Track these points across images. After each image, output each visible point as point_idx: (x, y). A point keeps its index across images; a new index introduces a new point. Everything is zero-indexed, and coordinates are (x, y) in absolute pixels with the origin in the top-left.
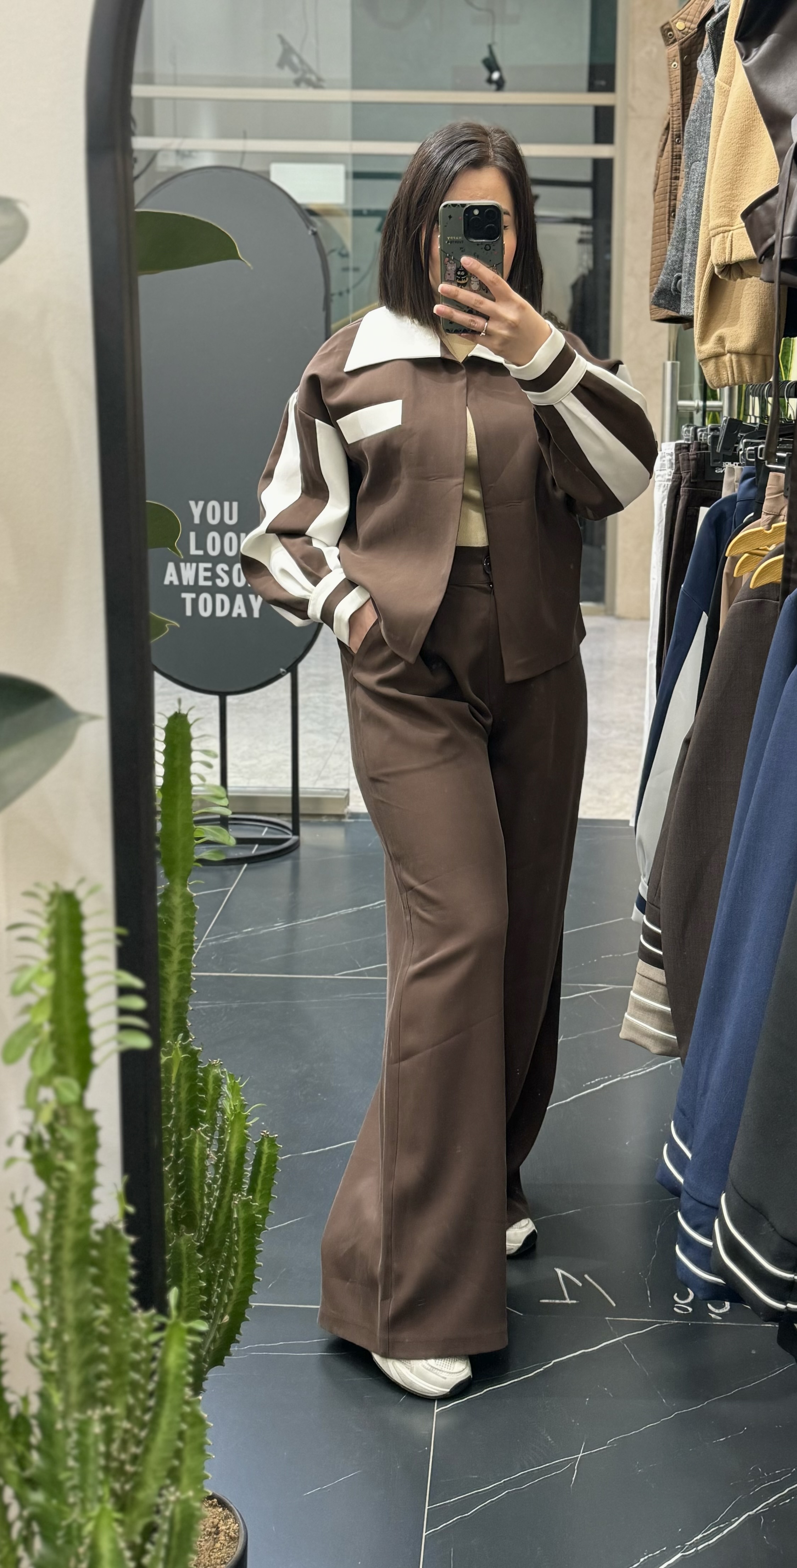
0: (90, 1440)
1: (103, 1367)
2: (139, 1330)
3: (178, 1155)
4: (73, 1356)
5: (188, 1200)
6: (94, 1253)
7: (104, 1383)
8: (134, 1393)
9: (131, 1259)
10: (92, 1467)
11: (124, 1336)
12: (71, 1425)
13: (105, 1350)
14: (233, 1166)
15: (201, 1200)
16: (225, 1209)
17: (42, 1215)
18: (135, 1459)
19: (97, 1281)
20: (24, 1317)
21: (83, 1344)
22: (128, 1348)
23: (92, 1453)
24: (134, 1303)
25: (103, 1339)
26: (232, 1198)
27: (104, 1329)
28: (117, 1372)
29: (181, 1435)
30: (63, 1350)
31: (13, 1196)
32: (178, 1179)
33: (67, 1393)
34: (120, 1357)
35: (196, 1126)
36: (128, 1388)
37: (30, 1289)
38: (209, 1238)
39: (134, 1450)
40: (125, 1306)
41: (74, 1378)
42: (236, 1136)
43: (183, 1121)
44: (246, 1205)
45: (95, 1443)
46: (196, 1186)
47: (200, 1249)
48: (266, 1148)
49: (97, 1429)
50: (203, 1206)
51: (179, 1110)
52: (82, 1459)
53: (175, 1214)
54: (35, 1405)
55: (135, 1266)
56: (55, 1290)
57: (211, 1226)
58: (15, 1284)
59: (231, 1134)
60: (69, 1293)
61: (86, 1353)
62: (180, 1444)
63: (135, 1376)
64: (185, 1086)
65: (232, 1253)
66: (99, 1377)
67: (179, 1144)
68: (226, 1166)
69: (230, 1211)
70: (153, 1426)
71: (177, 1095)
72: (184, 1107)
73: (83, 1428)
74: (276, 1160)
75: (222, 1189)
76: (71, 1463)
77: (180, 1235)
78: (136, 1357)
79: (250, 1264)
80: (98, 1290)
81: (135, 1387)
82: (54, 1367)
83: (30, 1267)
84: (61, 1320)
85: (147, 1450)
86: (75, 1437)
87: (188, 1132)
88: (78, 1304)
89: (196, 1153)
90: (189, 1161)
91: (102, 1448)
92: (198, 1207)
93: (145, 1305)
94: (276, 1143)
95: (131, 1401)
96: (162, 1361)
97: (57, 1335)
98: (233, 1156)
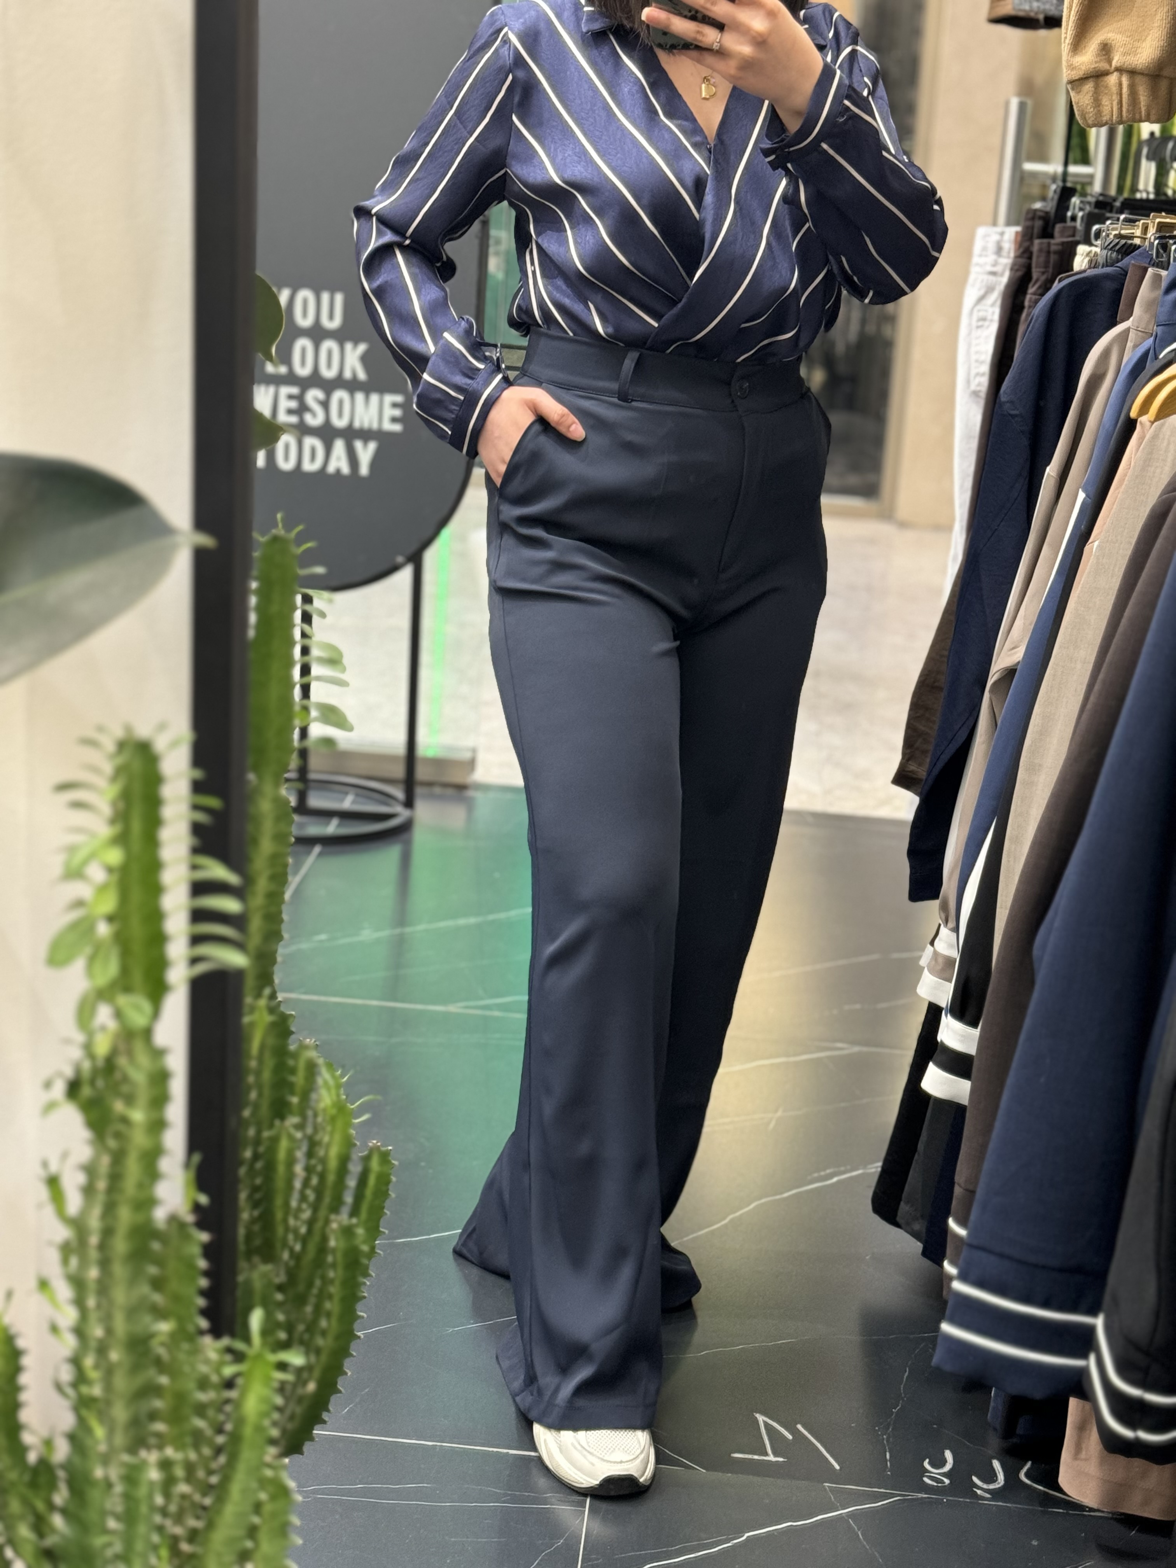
0: (142, 1492)
1: (158, 1404)
2: (207, 1361)
3: (256, 1157)
4: (121, 1382)
5: (266, 1220)
6: (156, 1246)
7: (160, 1427)
8: (196, 1446)
9: (202, 1264)
10: (142, 1529)
11: (187, 1369)
12: (114, 1473)
13: (164, 1380)
14: (331, 1178)
15: (285, 1221)
16: (316, 1238)
17: (88, 1191)
18: (193, 1536)
19: (157, 1284)
20: (54, 1329)
21: (136, 1368)
22: (191, 1385)
23: (144, 1509)
24: (204, 1323)
25: (159, 1365)
26: (327, 1222)
27: (162, 1351)
28: (175, 1417)
29: (257, 1508)
30: (109, 1372)
31: (45, 1164)
32: (255, 1189)
33: (111, 1432)
34: (180, 1398)
35: (282, 1117)
36: (188, 1440)
37: (64, 1291)
38: (292, 1275)
39: (192, 1523)
40: (191, 1328)
41: (120, 1413)
42: (337, 1137)
43: (265, 1110)
44: (348, 1232)
45: (150, 1496)
46: (279, 1201)
47: (280, 1288)
48: (375, 1164)
49: (154, 1475)
50: (287, 1229)
51: (260, 1095)
52: (129, 1517)
53: (249, 1237)
54: (62, 1451)
55: (207, 1274)
56: (103, 1288)
57: (297, 1257)
58: (43, 1284)
59: (332, 1134)
60: (120, 1295)
61: (140, 1380)
62: (256, 1520)
63: (200, 1423)
64: (270, 1063)
65: (323, 1295)
66: (153, 1416)
67: (257, 1142)
68: (322, 1177)
69: (324, 1239)
70: (220, 1491)
71: (258, 1073)
72: (267, 1092)
73: (131, 1477)
74: (388, 1182)
75: (315, 1208)
76: (112, 1524)
77: (253, 1267)
78: (203, 1397)
79: (348, 1316)
80: (157, 1298)
81: (198, 1438)
82: (97, 1391)
83: (65, 1261)
84: (109, 1331)
85: (210, 1526)
86: (119, 1489)
87: (271, 1126)
88: (132, 1312)
89: (282, 1155)
90: (270, 1167)
91: (159, 1500)
92: (280, 1230)
93: (216, 1332)
94: (390, 1158)
95: (193, 1456)
96: (237, 1404)
97: (102, 1350)
98: (333, 1164)
